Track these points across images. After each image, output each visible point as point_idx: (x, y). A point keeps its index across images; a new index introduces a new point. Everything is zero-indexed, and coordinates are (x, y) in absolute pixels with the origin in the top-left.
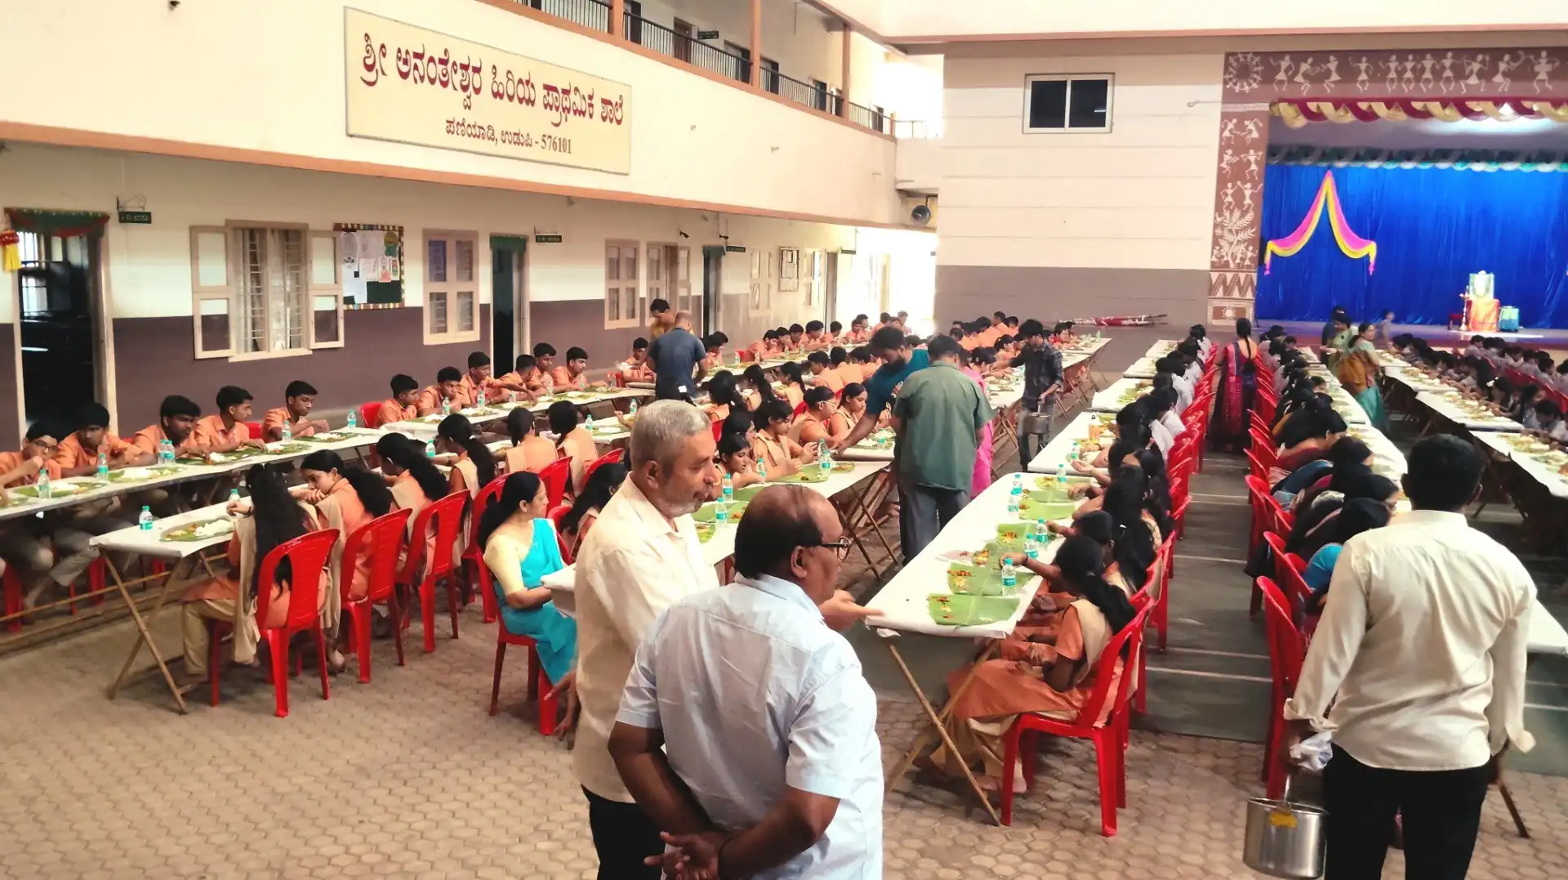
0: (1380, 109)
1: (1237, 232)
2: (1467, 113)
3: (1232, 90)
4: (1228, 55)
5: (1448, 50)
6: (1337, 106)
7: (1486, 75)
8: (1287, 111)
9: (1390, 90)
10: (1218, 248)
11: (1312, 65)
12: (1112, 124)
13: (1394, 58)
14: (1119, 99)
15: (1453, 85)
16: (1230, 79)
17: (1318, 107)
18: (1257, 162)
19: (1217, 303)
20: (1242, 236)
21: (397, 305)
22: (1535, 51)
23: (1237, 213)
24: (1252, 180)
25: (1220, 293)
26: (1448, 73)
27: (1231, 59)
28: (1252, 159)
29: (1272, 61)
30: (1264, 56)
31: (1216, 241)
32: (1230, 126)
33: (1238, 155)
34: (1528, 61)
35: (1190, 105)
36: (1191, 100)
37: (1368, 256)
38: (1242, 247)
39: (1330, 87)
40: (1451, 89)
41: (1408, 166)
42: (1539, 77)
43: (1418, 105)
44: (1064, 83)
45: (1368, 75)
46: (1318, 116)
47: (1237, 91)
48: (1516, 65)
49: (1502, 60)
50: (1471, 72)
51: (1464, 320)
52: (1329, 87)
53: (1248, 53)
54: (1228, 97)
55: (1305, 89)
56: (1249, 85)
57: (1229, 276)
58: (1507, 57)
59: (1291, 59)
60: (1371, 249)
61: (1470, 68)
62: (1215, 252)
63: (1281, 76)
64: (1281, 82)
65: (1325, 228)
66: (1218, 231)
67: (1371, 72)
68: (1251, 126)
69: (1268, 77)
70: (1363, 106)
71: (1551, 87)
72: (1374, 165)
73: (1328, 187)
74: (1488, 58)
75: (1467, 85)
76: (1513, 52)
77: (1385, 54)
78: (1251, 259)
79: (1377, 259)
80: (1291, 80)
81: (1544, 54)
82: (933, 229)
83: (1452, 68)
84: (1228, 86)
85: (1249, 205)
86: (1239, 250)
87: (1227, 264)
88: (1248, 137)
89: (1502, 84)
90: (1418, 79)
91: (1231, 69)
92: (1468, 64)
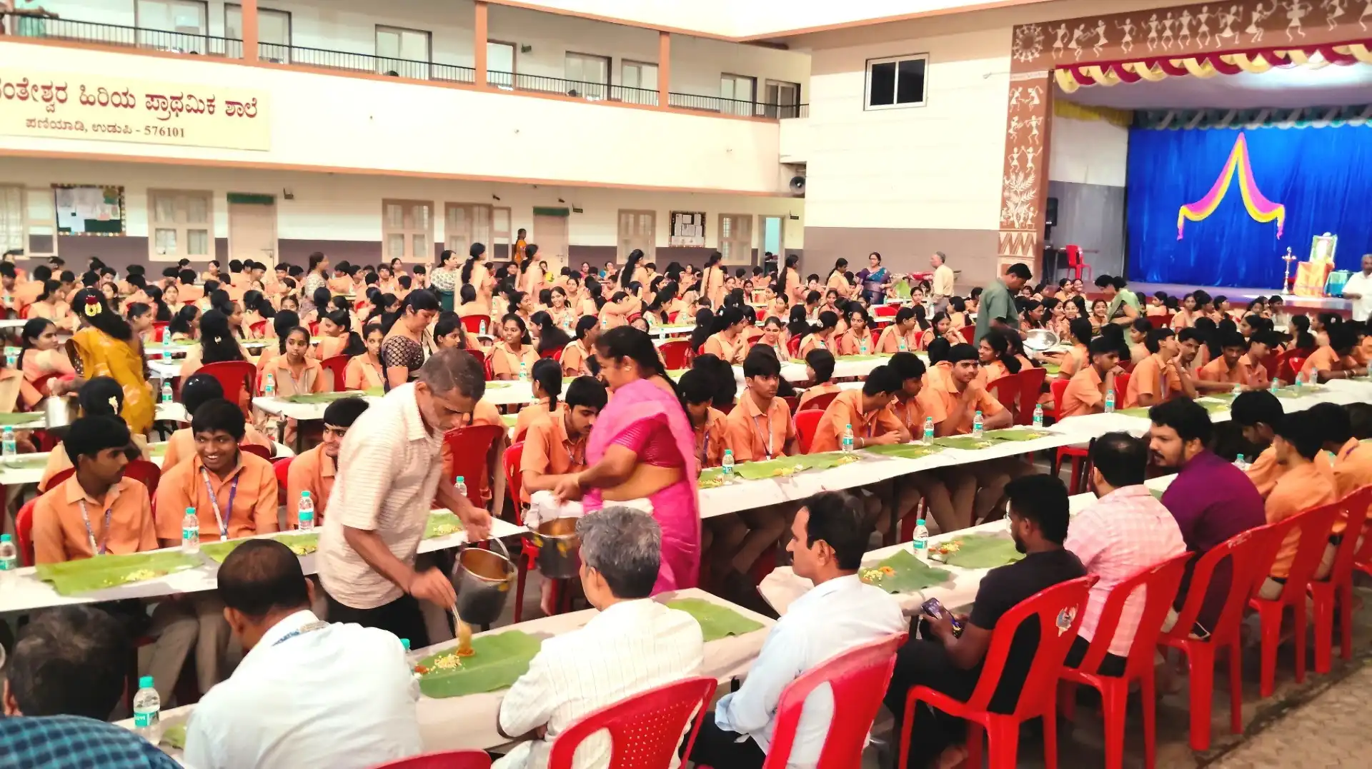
1: (1021, 193)
2: (1221, 67)
3: (1018, 60)
4: (1015, 28)
5: (1203, 5)
6: (1104, 70)
7: (1239, 26)
8: (1065, 80)
9: (1152, 49)
10: (1005, 209)
11: (1084, 31)
12: (927, 98)
13: (1154, 17)
14: (933, 76)
15: (1209, 39)
16: (1017, 50)
17: (1088, 72)
18: (1037, 127)
20: (1025, 198)
21: (117, 234)
23: (1021, 175)
24: (1034, 144)
25: (1007, 252)
26: (1204, 28)
27: (1018, 31)
28: (1034, 123)
29: (1050, 30)
30: (1044, 26)
31: (1004, 202)
32: (1017, 94)
33: (1023, 121)
34: (1279, 9)
35: (986, 77)
36: (987, 73)
37: (1275, 221)
38: (1026, 207)
40: (1207, 44)
41: (1319, 125)
42: (1292, 24)
43: (1175, 63)
44: (894, 64)
45: (1132, 36)
46: (1089, 80)
47: (1022, 61)
48: (1268, 13)
49: (1255, 10)
50: (1226, 25)
51: (1286, 283)
52: (1098, 51)
53: (1031, 25)
54: (1016, 67)
55: (1078, 54)
56: (1032, 54)
57: (1015, 235)
58: (1260, 7)
59: (1066, 27)
61: (1224, 21)
62: (1004, 213)
63: (1058, 44)
64: (1058, 50)
66: (1006, 194)
67: (1134, 34)
68: (1033, 93)
69: (1048, 44)
70: (1127, 67)
71: (1303, 34)
72: (1286, 126)
73: (1239, 150)
74: (1241, 9)
75: (1222, 39)
77: (1148, 14)
78: (1032, 219)
79: (1285, 223)
80: (1066, 45)
82: (803, 197)
83: (1208, 22)
84: (1015, 57)
85: (1031, 168)
86: (1022, 210)
87: (1013, 224)
88: (1031, 104)
89: (1255, 34)
90: (1176, 36)
91: (1018, 41)
92: (1223, 17)
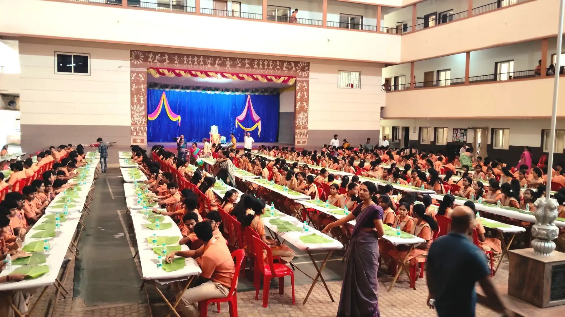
0: (182, 73)
1: (139, 113)
2: (208, 76)
3: (133, 63)
4: (131, 51)
5: (201, 56)
6: (169, 71)
7: (213, 64)
8: (153, 72)
9: (185, 67)
10: (133, 118)
11: (160, 57)
12: (90, 72)
13: (185, 56)
14: (92, 63)
15: (204, 66)
16: (133, 59)
17: (163, 71)
18: (144, 89)
19: (134, 137)
20: (141, 114)
22: (226, 58)
23: (139, 106)
24: (143, 95)
25: (135, 134)
26: (202, 63)
27: (133, 52)
28: (142, 87)
29: (146, 54)
30: (144, 52)
31: (132, 116)
32: (134, 76)
33: (138, 86)
34: (224, 61)
35: (119, 67)
36: (120, 66)
37: (178, 120)
38: (142, 117)
39: (166, 65)
40: (203, 68)
41: (188, 91)
42: (227, 66)
43: (194, 73)
44: (71, 56)
45: (178, 61)
46: (163, 74)
47: (135, 64)
48: (221, 62)
50: (208, 63)
51: (211, 141)
53: (138, 51)
54: (132, 65)
55: (158, 65)
56: (139, 62)
57: (138, 128)
58: (218, 59)
59: (153, 54)
60: (179, 118)
62: (132, 119)
63: (150, 60)
64: (150, 62)
65: (164, 111)
66: (133, 112)
68: (141, 76)
69: (146, 59)
70: (177, 72)
71: (231, 69)
72: (178, 90)
73: (164, 97)
74: (213, 59)
75: (207, 67)
76: (220, 58)
77: (183, 55)
78: (145, 122)
79: (181, 121)
80: (153, 61)
81: (228, 59)
82: (18, 110)
83: (203, 61)
84: (132, 62)
85: (143, 103)
86: (140, 119)
87: (136, 124)
88: (140, 80)
89: (217, 68)
90: (193, 64)
91: (133, 56)
92: (207, 60)
